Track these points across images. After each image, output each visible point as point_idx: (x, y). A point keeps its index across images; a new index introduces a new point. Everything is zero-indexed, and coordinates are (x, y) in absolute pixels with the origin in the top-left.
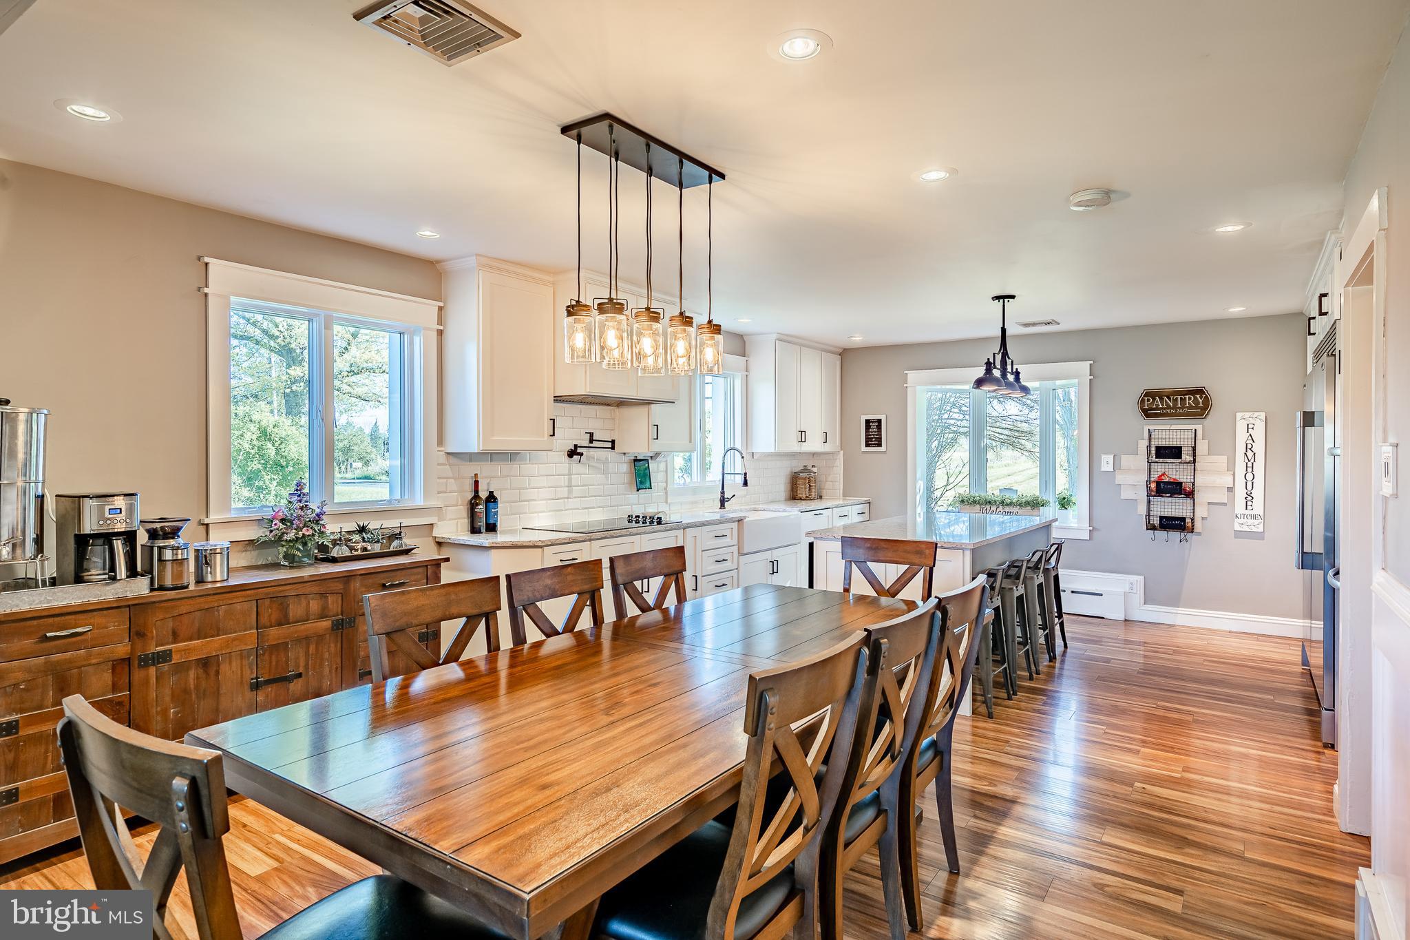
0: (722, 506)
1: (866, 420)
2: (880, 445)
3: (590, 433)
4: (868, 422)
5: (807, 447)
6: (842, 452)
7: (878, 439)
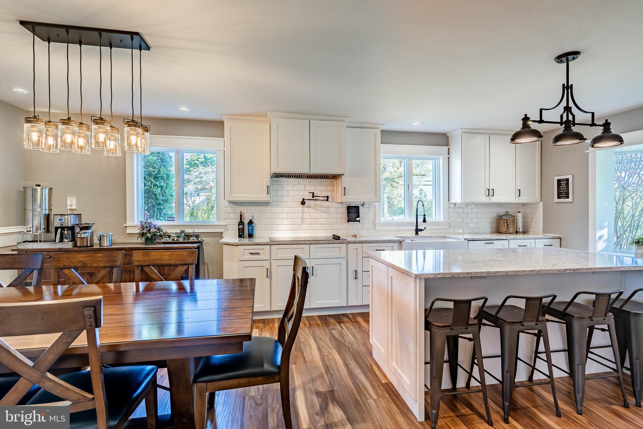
0: (417, 233)
1: (558, 180)
2: (568, 197)
3: (312, 193)
5: (494, 200)
6: (541, 203)
7: (566, 193)
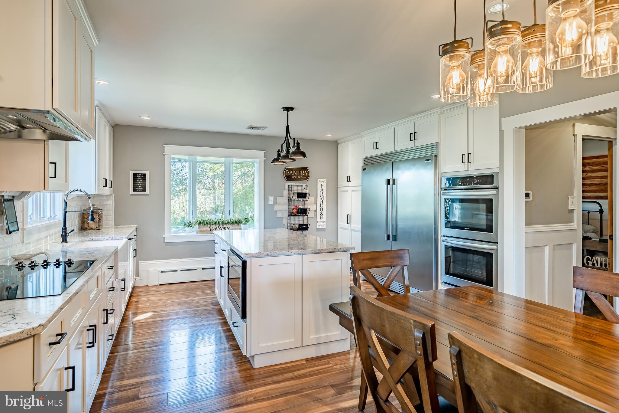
0: (64, 240)
1: (134, 174)
2: (145, 190)
4: (135, 175)
6: (114, 195)
7: (143, 187)
